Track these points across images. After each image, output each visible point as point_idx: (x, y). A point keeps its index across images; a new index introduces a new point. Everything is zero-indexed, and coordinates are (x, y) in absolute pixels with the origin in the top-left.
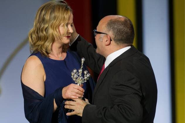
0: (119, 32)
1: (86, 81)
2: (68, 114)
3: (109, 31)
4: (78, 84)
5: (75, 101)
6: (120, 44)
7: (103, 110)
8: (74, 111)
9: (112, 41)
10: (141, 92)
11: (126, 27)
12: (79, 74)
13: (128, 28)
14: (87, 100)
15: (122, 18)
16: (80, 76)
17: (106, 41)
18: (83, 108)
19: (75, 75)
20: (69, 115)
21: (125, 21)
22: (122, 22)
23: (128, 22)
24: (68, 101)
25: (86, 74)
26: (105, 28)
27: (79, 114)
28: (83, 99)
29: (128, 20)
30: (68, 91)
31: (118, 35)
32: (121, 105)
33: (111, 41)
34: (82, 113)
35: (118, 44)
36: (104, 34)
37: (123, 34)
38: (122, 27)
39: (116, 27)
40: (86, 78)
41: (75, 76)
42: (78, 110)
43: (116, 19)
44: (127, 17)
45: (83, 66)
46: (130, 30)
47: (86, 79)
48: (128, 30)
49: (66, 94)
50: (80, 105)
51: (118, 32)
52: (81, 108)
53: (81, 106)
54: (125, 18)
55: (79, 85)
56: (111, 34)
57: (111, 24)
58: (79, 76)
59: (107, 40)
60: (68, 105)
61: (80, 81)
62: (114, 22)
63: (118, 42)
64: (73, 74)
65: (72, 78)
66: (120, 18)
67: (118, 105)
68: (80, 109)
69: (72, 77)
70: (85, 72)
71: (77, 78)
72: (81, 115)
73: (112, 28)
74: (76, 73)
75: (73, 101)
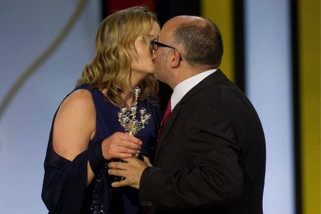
0: (195, 46)
1: (143, 127)
2: (115, 184)
3: (179, 42)
4: (131, 133)
5: (127, 162)
6: (196, 65)
7: (175, 177)
8: (124, 178)
9: (182, 60)
10: (236, 143)
11: (208, 37)
12: (131, 115)
13: (212, 39)
14: (146, 159)
15: (202, 21)
16: (133, 118)
17: (173, 61)
18: (141, 173)
19: (124, 117)
20: (117, 186)
21: (207, 27)
22: (201, 29)
23: (213, 28)
24: (114, 163)
25: (144, 115)
26: (172, 36)
27: (133, 184)
28: (140, 158)
29: (212, 24)
30: (112, 146)
31: (193, 50)
32: (205, 168)
33: (181, 62)
34: (139, 182)
35: (192, 65)
36: (169, 48)
37: (203, 49)
38: (201, 37)
39: (190, 36)
40: (143, 121)
41: (125, 119)
42: (132, 177)
43: (191, 23)
44: (210, 21)
45: (138, 101)
46: (214, 42)
47: (143, 124)
48: (212, 43)
49: (110, 152)
50: (136, 168)
51: (193, 46)
52: (137, 173)
53: (136, 170)
54: (208, 21)
55: (133, 133)
56: (181, 48)
57: (183, 31)
58: (131, 117)
59: (174, 59)
60: (114, 169)
61: (133, 128)
62: (188, 28)
63: (193, 63)
64: (120, 115)
65: (119, 122)
66: (198, 21)
67: (201, 168)
68: (135, 176)
69: (119, 120)
70: (142, 111)
71: (127, 123)
72: (138, 187)
73: (185, 39)
74: (125, 114)
75: (123, 161)
